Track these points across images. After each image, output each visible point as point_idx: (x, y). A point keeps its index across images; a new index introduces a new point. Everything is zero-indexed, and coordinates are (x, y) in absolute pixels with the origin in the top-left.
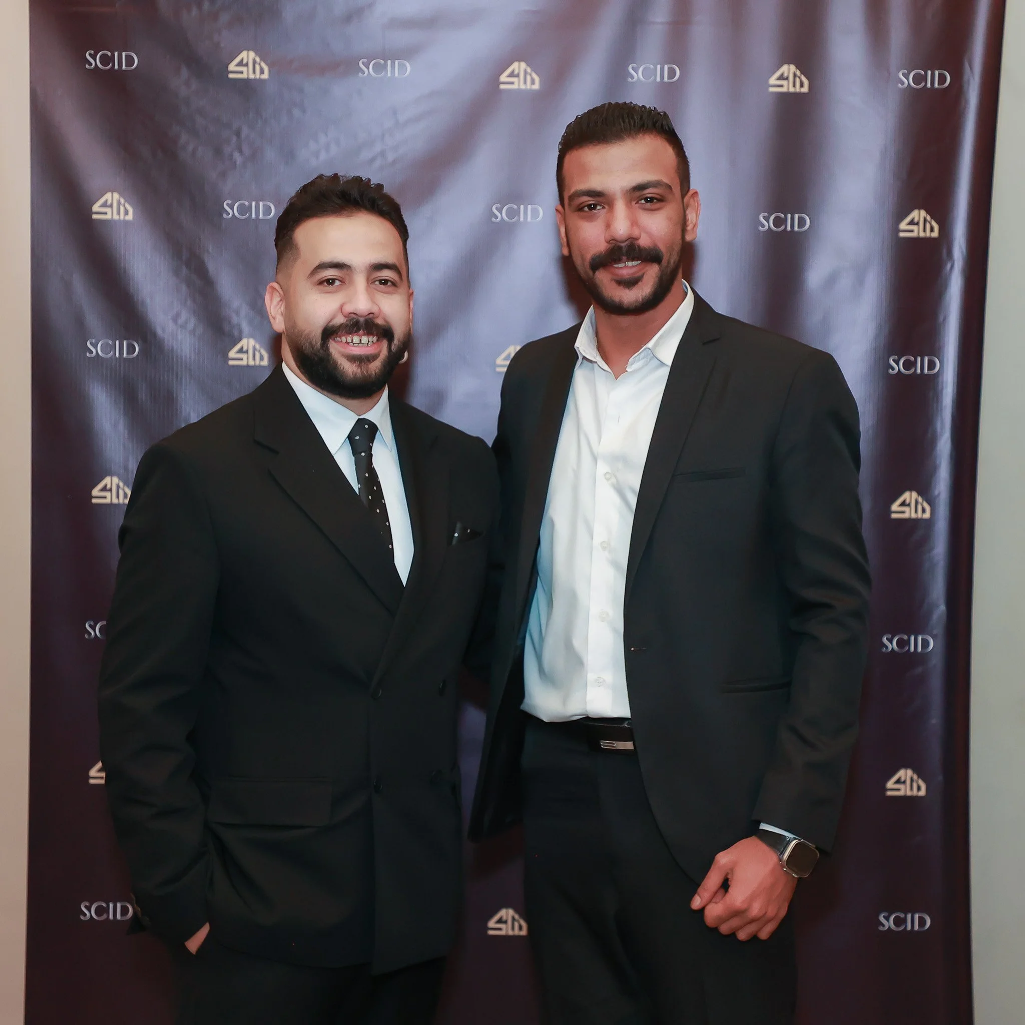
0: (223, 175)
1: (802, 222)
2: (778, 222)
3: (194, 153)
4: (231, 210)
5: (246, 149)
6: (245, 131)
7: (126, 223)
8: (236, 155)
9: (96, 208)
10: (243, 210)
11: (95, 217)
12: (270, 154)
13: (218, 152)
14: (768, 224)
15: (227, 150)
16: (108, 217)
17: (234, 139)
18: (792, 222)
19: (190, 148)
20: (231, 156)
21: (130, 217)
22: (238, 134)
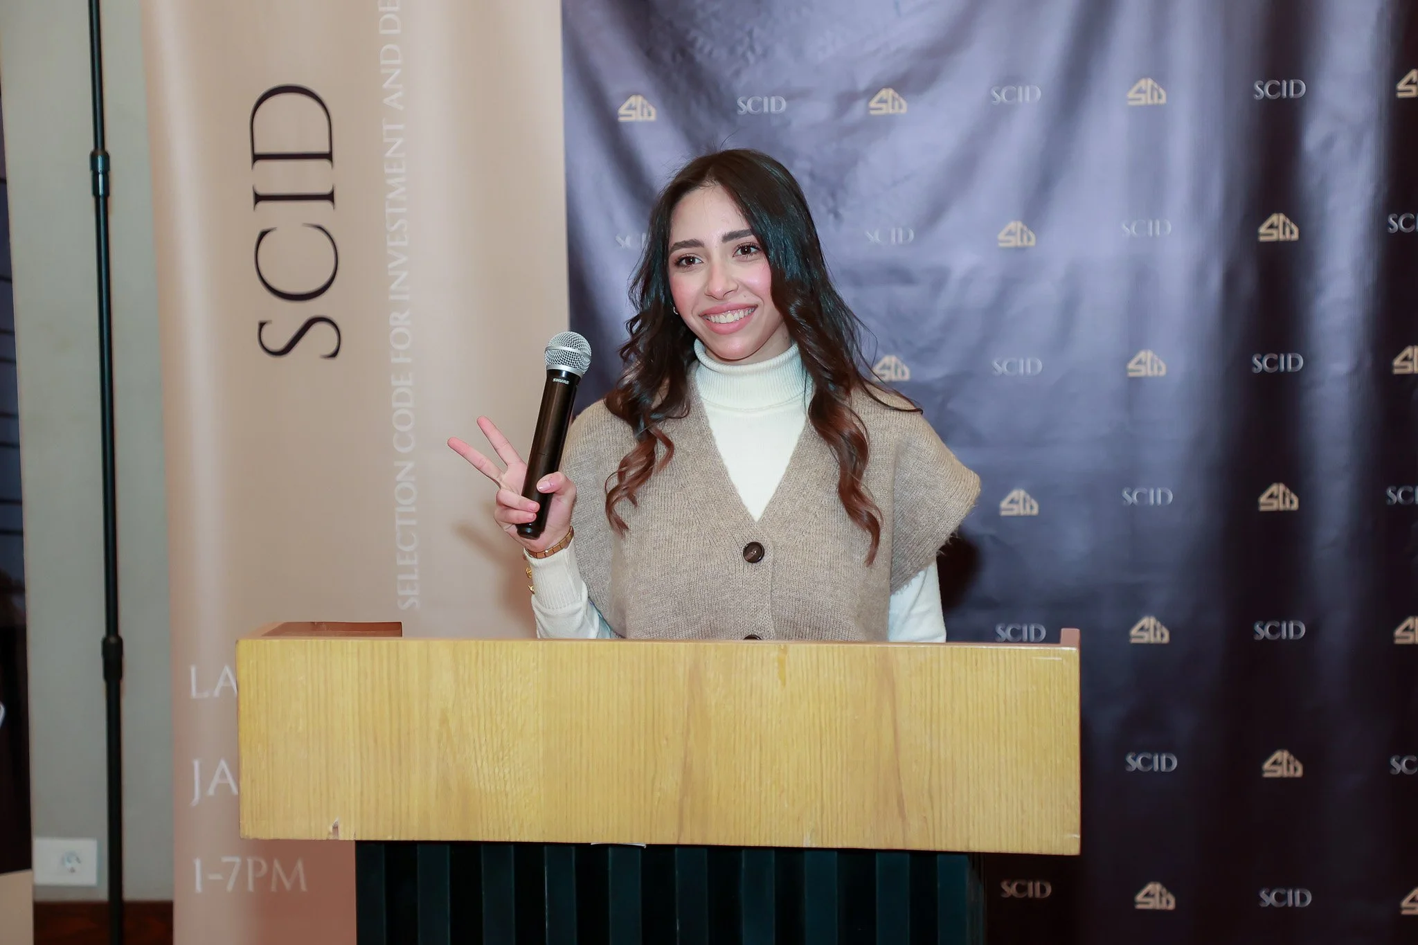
0: (737, 73)
1: (1297, 88)
2: (1273, 90)
3: (710, 53)
4: (746, 106)
5: (759, 49)
6: (757, 32)
7: (649, 125)
8: (749, 54)
9: (622, 111)
10: (758, 105)
11: (622, 119)
12: (781, 52)
13: (732, 51)
14: (1263, 91)
15: (740, 50)
16: (632, 119)
17: (747, 40)
18: (1288, 89)
19: (707, 49)
20: (744, 55)
21: (653, 118)
22: (750, 33)
